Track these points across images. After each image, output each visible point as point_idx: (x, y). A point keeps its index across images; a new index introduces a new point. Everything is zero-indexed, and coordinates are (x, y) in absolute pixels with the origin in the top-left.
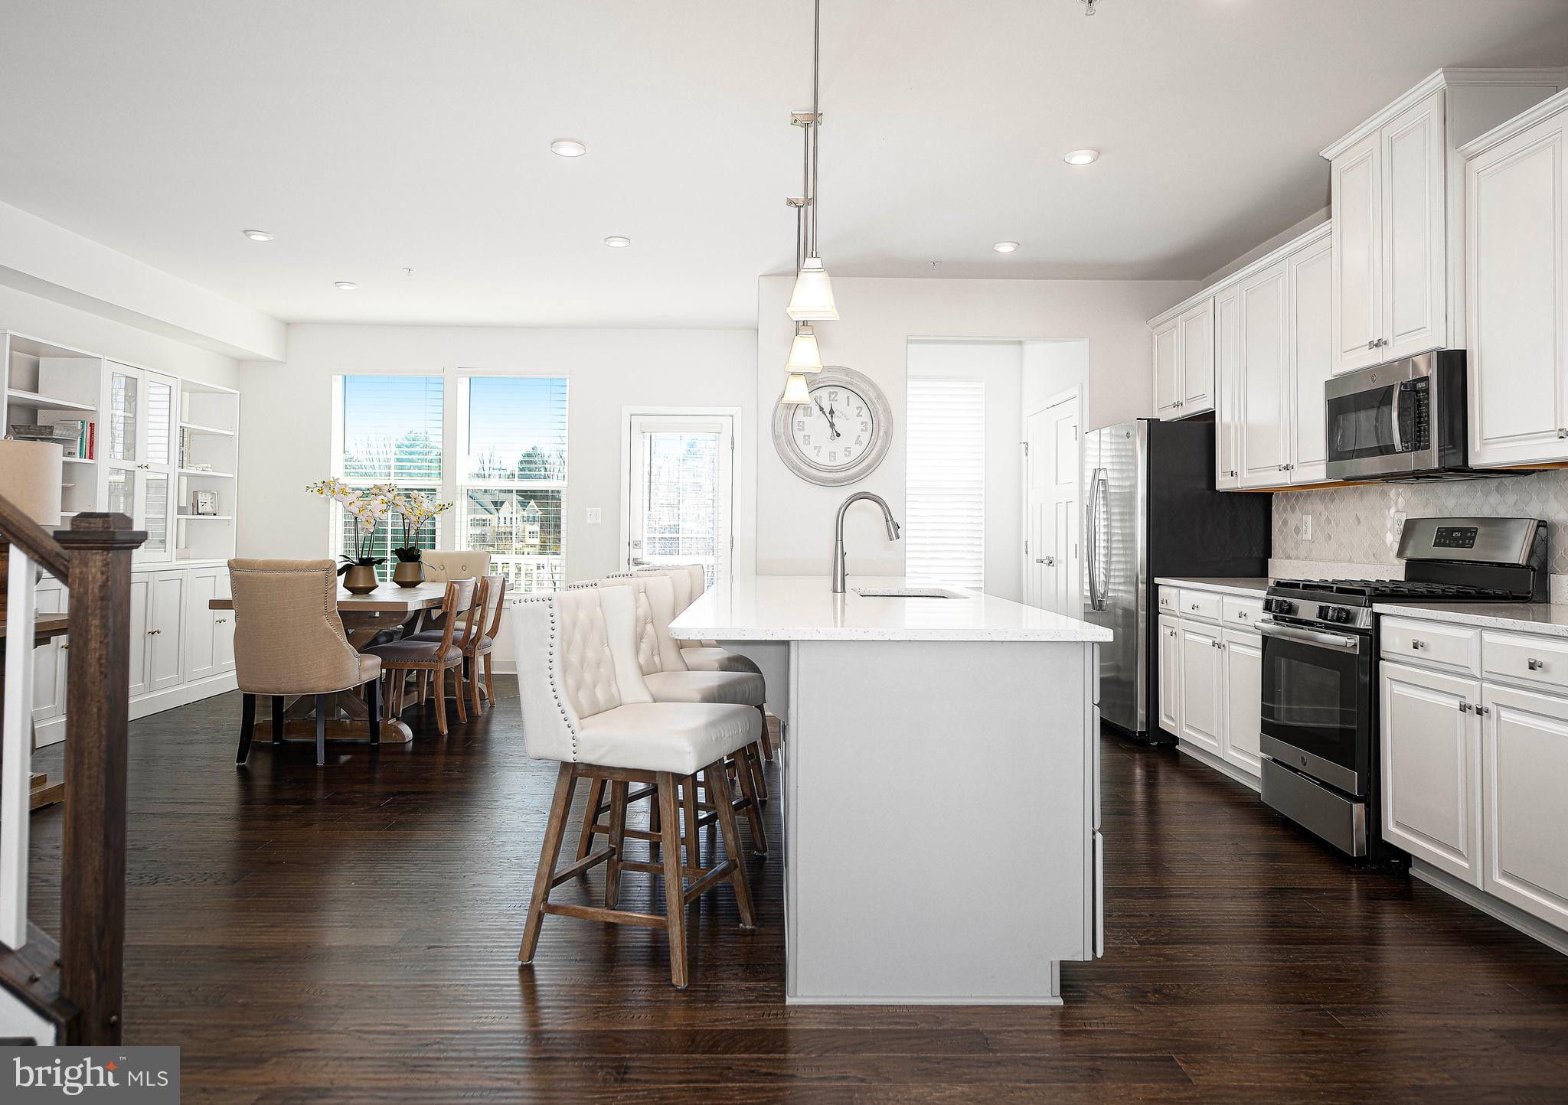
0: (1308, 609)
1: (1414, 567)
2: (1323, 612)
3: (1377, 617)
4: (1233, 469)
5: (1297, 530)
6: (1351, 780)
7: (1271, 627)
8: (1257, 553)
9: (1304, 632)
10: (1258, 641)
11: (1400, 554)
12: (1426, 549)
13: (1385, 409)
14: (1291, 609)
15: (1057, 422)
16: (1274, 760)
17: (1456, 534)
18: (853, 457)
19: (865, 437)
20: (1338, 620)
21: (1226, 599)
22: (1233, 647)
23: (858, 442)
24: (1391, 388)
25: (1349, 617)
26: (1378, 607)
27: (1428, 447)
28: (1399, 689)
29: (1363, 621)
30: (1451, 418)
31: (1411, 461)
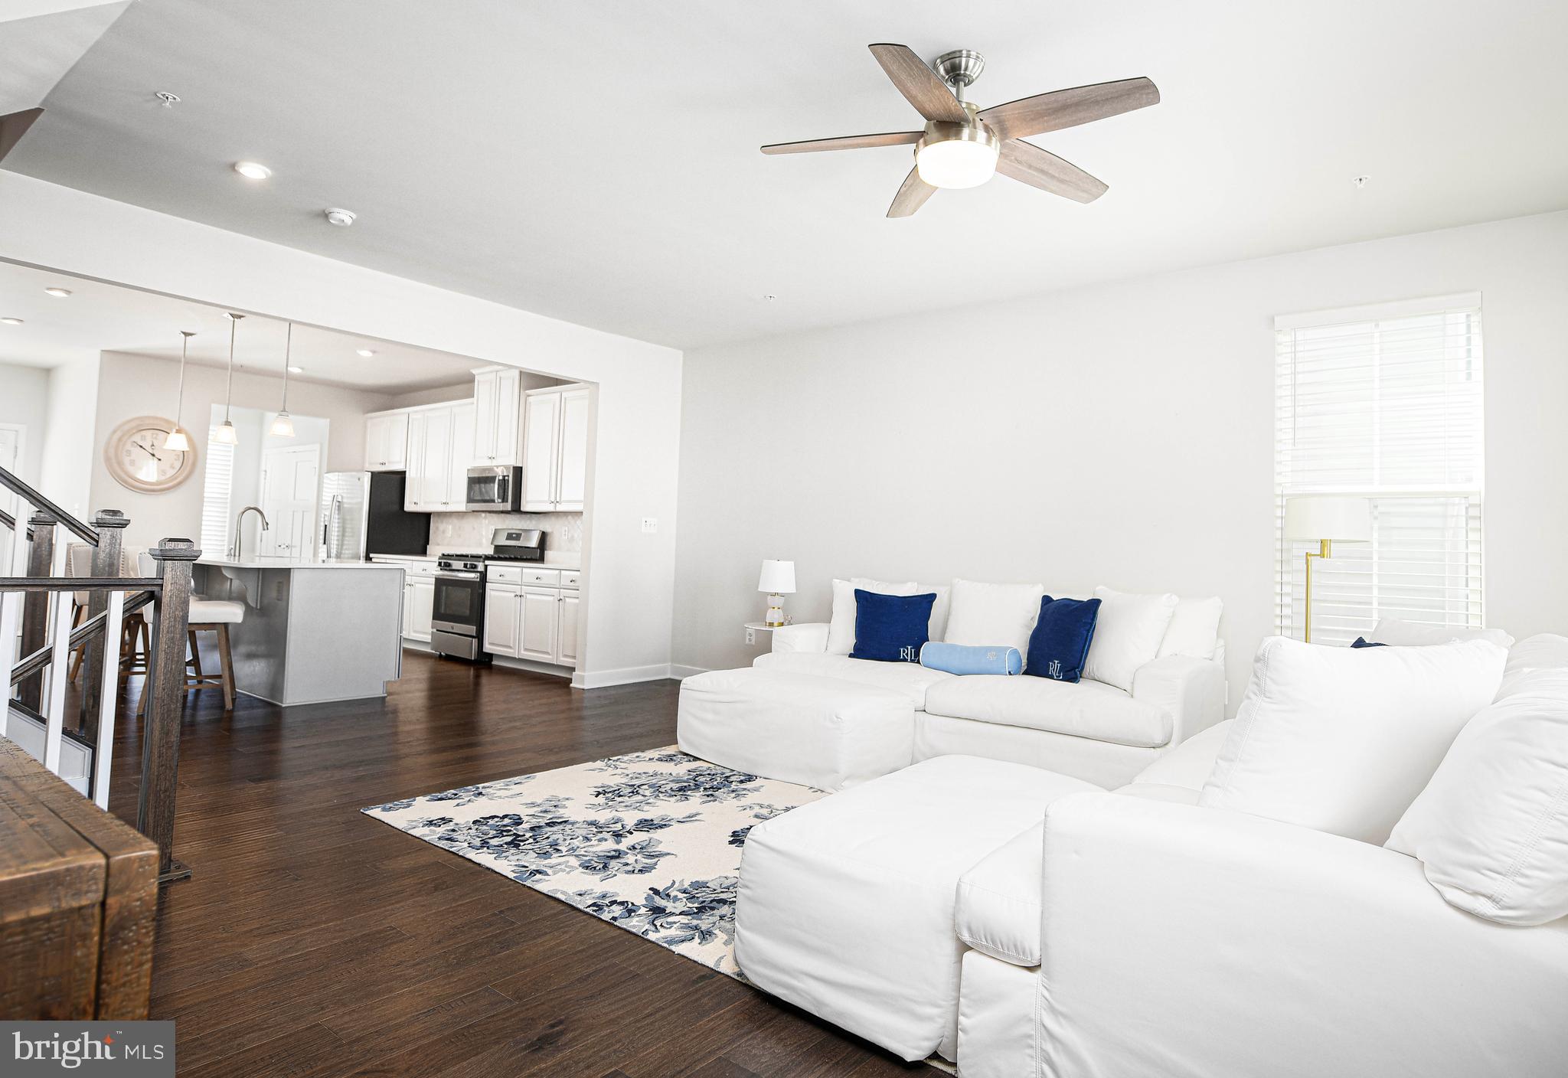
0: (458, 565)
1: (498, 548)
2: (465, 566)
3: (486, 566)
4: (416, 501)
5: (444, 532)
6: (472, 629)
7: (439, 573)
8: (422, 542)
9: (456, 574)
10: (433, 581)
11: (492, 544)
12: (502, 541)
13: (492, 485)
14: (449, 565)
15: (297, 463)
16: (437, 630)
17: (514, 535)
18: (168, 476)
19: (178, 465)
20: (472, 568)
21: (414, 563)
22: (417, 585)
23: (172, 467)
24: (494, 478)
25: (475, 567)
26: (487, 562)
27: (507, 502)
28: (493, 593)
29: (481, 567)
30: (516, 490)
31: (501, 507)
